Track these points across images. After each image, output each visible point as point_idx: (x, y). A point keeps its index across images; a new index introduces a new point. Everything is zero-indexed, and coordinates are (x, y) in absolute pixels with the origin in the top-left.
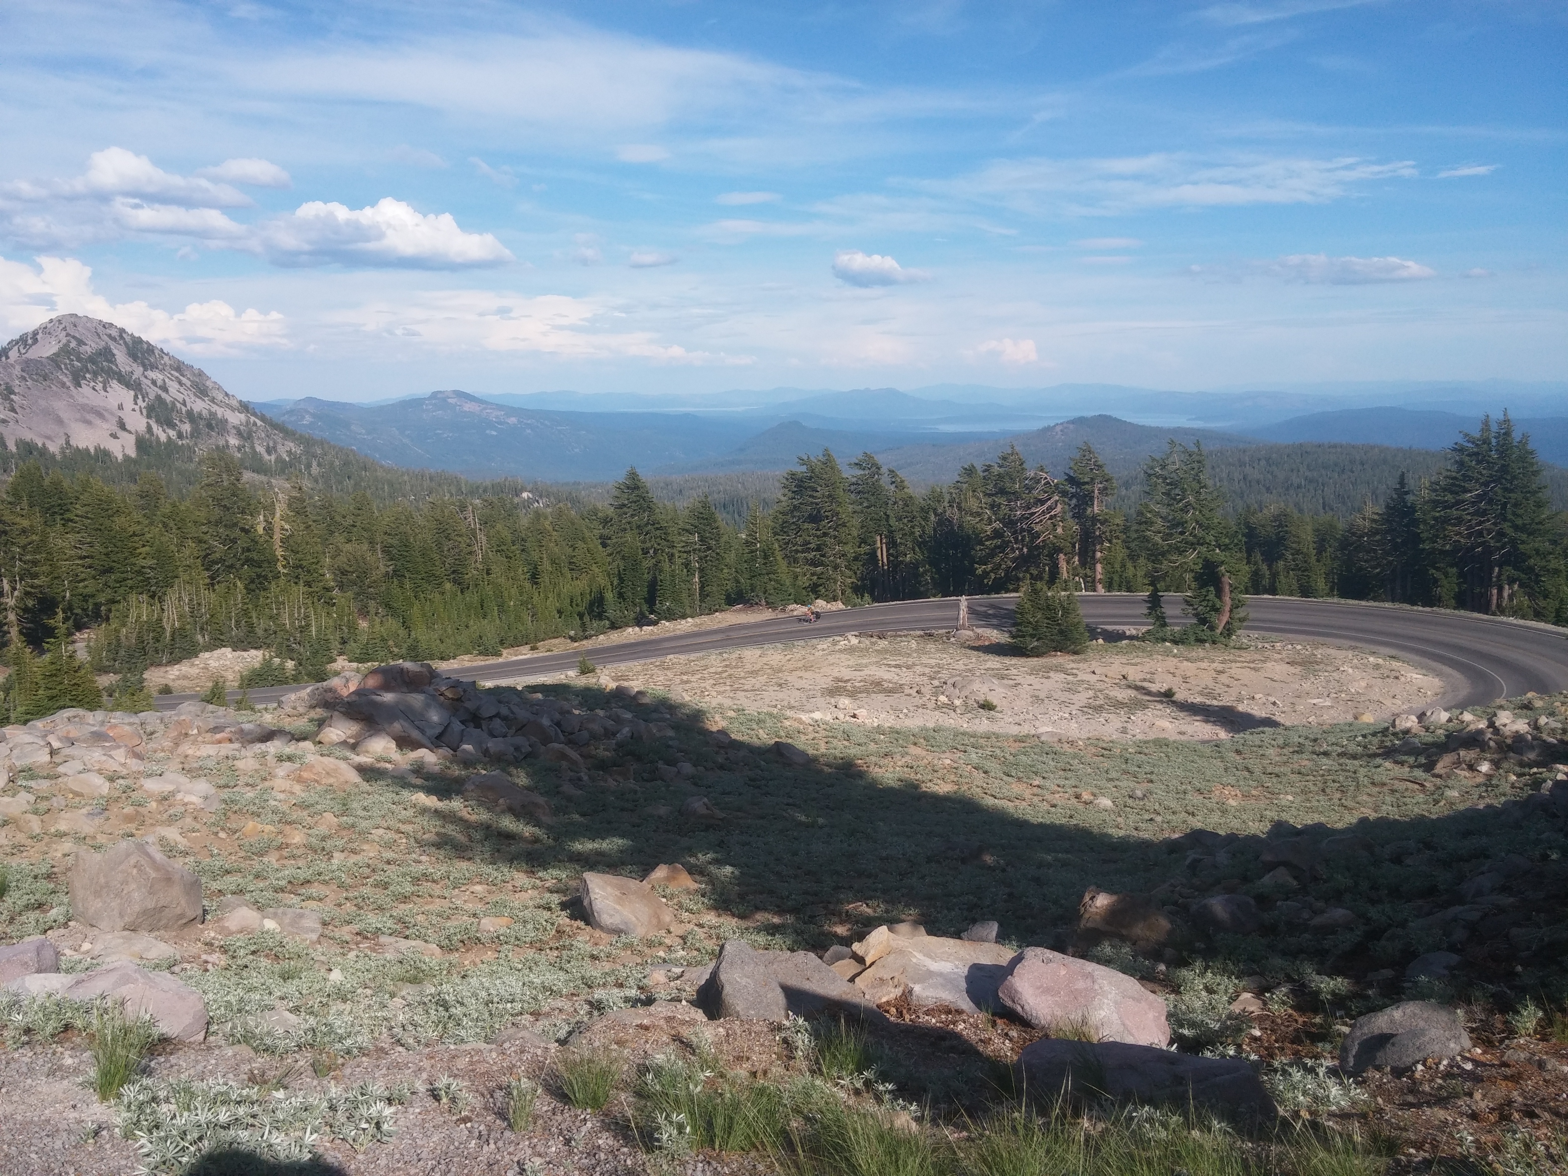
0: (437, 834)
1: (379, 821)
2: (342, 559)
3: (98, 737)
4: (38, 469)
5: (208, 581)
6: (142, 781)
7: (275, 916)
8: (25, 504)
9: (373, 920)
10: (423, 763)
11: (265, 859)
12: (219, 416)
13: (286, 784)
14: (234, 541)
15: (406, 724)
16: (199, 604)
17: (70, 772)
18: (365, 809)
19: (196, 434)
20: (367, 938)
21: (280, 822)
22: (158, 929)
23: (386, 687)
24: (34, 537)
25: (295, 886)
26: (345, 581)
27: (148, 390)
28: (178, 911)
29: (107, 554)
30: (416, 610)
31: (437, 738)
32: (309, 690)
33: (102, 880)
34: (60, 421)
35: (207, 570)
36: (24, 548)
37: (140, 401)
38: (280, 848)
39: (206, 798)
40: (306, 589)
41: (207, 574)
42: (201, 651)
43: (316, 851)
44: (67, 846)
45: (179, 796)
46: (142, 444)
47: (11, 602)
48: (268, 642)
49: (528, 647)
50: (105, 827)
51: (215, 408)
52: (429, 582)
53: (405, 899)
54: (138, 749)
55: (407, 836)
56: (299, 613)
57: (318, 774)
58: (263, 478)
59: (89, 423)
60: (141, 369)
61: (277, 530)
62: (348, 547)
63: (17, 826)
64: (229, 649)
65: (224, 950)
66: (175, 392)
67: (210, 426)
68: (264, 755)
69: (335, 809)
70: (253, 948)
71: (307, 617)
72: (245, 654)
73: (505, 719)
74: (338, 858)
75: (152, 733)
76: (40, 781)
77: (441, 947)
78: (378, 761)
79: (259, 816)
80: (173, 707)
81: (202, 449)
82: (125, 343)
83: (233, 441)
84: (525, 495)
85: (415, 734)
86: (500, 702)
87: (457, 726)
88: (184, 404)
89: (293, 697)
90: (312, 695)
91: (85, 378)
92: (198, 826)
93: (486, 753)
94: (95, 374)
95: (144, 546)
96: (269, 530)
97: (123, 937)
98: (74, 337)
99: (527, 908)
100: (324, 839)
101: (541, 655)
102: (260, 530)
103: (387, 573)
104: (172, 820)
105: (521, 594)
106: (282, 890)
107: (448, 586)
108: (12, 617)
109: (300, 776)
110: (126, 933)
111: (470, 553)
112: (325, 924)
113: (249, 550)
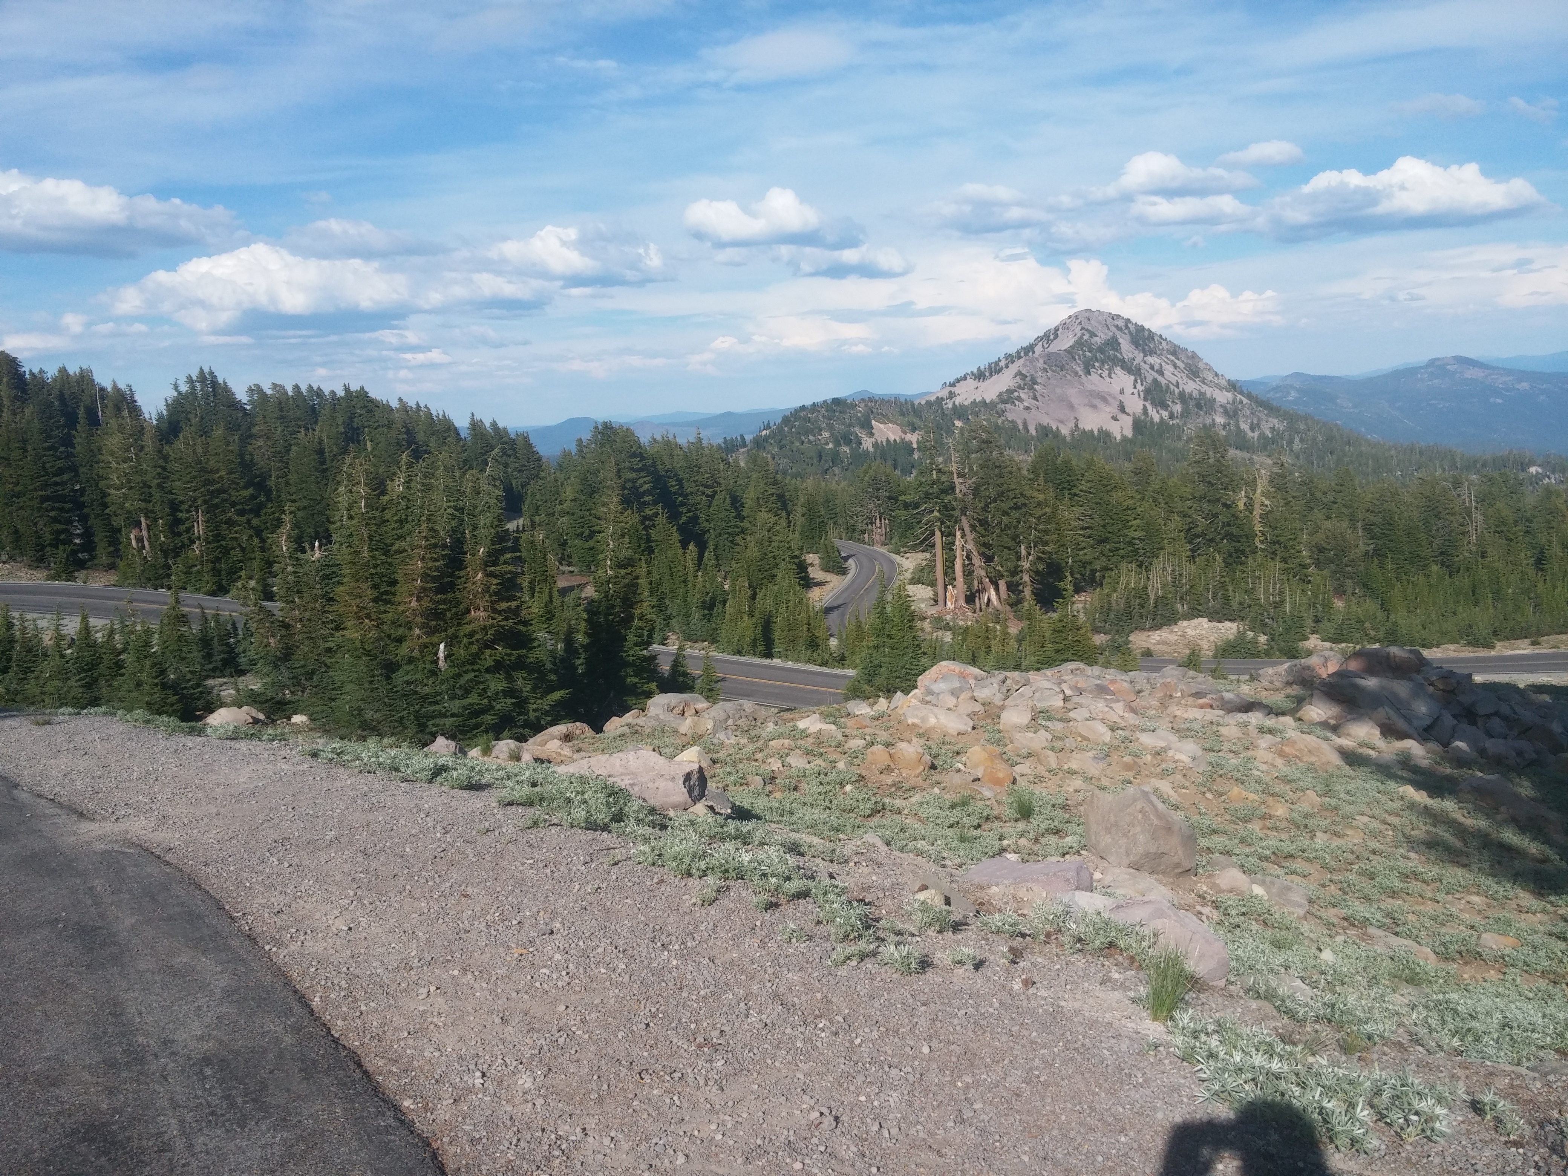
0: (1427, 832)
1: (1364, 808)
2: (1320, 537)
3: (1102, 690)
4: (1053, 449)
5: (1189, 553)
6: (1138, 734)
7: (1262, 883)
8: (1041, 480)
9: (1362, 910)
10: (1409, 754)
11: (1250, 826)
12: (1208, 396)
13: (1269, 757)
14: (1216, 516)
15: (1391, 713)
16: (1181, 575)
17: (1079, 719)
18: (1348, 793)
19: (1185, 414)
20: (1354, 925)
21: (1263, 792)
22: (1157, 873)
23: (1370, 671)
24: (1048, 510)
25: (1281, 858)
26: (1322, 558)
27: (1147, 374)
28: (1176, 859)
29: (1104, 526)
30: (1397, 592)
31: (1425, 730)
32: (1286, 666)
33: (1112, 819)
34: (1071, 407)
35: (1189, 542)
36: (1038, 518)
37: (1139, 386)
38: (1263, 817)
39: (1194, 759)
40: (1283, 565)
41: (1189, 546)
42: (1179, 619)
43: (1298, 827)
44: (1078, 783)
45: (1171, 753)
46: (1139, 426)
47: (1026, 565)
48: (1242, 614)
49: (1527, 641)
50: (1108, 772)
51: (1205, 388)
52: (1412, 563)
53: (1393, 894)
54: (1133, 704)
55: (1394, 828)
56: (1274, 589)
57: (1300, 750)
58: (1245, 455)
59: (1094, 407)
60: (1142, 355)
61: (1257, 506)
62: (1328, 524)
63: (1039, 760)
64: (1206, 620)
65: (1216, 905)
66: (1171, 375)
67: (1199, 406)
68: (1246, 725)
69: (1318, 789)
70: (1244, 910)
71: (1281, 593)
72: (1220, 625)
73: (1505, 719)
74: (1321, 839)
75: (1140, 692)
76: (1056, 723)
77: (1436, 953)
78: (1361, 745)
79: (1242, 783)
80: (1158, 669)
81: (1191, 428)
82: (1130, 332)
83: (1220, 420)
84: (1533, 470)
85: (1401, 724)
86: (1500, 699)
87: (1448, 720)
88: (1177, 386)
89: (1270, 671)
90: (1289, 671)
91: (1094, 367)
92: (1187, 784)
93: (1482, 752)
94: (1103, 363)
95: (1135, 519)
96: (1249, 506)
97: (1129, 874)
98: (1087, 330)
99: (1536, 932)
100: (1307, 816)
101: (1545, 651)
102: (1241, 506)
103: (1367, 553)
104: (1164, 774)
105: (1522, 580)
106: (1266, 859)
107: (1435, 568)
108: (1026, 578)
109: (1282, 750)
110: (1131, 870)
111: (1463, 534)
112: (1311, 902)
113: (1229, 525)
